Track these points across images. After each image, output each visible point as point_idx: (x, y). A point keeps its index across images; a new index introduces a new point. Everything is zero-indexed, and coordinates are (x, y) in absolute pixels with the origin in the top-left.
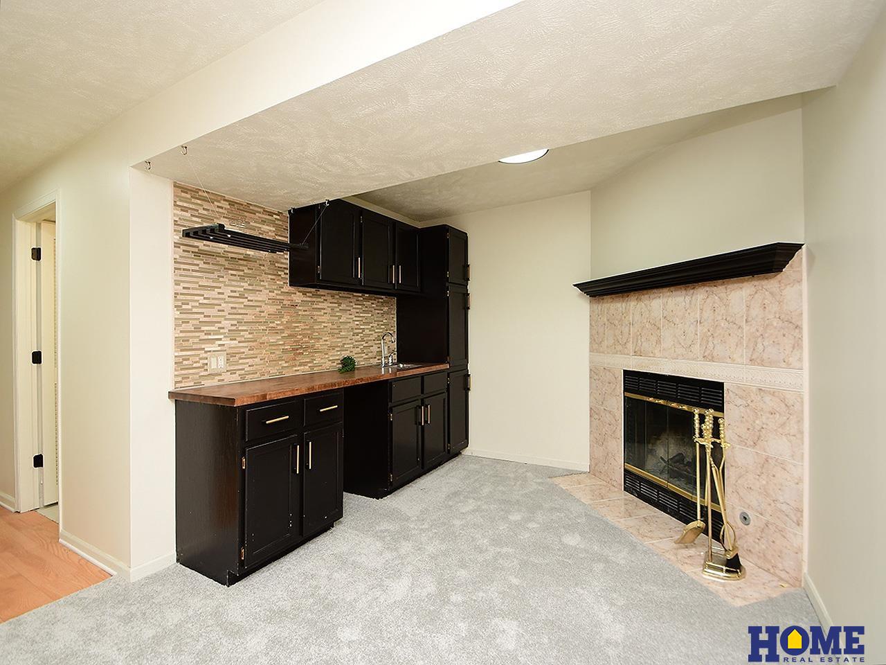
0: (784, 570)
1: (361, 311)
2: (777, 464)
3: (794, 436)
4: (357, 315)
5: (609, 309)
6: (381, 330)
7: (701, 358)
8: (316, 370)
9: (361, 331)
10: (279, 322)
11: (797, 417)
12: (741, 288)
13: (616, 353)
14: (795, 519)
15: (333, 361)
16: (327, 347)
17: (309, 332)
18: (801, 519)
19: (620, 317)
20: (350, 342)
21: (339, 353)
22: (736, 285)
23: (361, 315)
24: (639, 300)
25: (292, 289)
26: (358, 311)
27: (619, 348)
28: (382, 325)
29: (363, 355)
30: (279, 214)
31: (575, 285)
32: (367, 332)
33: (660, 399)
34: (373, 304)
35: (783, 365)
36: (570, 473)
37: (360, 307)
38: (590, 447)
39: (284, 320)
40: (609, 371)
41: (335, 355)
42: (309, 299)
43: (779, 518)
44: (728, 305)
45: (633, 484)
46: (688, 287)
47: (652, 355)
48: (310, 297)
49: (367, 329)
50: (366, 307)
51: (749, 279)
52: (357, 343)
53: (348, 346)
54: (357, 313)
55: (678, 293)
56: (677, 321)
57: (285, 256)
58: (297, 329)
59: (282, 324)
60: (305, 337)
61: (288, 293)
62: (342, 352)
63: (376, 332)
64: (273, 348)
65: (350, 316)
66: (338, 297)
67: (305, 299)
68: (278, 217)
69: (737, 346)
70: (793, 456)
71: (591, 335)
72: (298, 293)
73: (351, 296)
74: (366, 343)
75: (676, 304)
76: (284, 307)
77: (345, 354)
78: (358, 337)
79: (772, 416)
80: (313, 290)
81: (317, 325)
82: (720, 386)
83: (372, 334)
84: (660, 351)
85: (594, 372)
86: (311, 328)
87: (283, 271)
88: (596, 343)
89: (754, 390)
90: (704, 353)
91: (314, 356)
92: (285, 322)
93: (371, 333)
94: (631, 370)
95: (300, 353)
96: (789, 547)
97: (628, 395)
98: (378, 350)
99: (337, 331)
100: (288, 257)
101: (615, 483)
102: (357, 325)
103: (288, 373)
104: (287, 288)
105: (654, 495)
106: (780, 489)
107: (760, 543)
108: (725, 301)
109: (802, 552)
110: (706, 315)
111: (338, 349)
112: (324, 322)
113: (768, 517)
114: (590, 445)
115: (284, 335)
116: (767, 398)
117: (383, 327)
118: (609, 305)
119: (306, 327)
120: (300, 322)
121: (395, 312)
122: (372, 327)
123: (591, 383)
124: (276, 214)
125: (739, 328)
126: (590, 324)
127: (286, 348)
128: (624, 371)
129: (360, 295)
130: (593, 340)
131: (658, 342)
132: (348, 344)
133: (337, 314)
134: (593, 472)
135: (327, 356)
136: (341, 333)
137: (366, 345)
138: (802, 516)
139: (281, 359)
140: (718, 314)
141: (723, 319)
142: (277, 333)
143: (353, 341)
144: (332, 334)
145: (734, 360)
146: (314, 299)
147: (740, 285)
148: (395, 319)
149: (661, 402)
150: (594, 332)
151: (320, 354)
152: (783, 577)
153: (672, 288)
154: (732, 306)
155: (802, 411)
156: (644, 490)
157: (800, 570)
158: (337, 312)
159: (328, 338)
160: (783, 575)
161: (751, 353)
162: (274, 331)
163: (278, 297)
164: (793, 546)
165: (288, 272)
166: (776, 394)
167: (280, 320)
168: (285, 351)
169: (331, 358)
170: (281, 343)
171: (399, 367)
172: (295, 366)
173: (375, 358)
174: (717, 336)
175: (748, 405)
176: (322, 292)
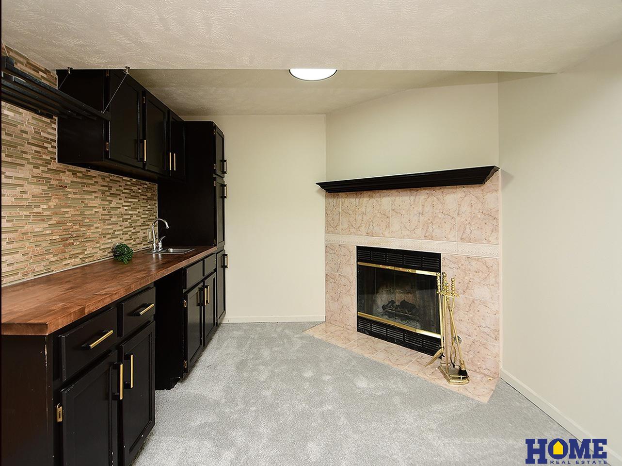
0: (486, 369)
1: (129, 196)
2: (481, 303)
3: (493, 285)
4: (126, 200)
5: (343, 203)
6: (146, 216)
7: (423, 237)
8: (88, 262)
9: (129, 217)
10: (45, 207)
11: (494, 274)
12: (454, 193)
13: (351, 234)
14: (494, 337)
15: (104, 250)
16: (98, 235)
17: (80, 218)
18: (498, 336)
19: (353, 208)
20: (120, 228)
21: (110, 241)
22: (450, 190)
23: (130, 200)
24: (371, 197)
25: (62, 166)
26: (127, 195)
27: (352, 230)
28: (146, 211)
29: (131, 241)
30: (46, 71)
31: (317, 184)
32: (135, 217)
33: (389, 266)
34: (139, 189)
35: (485, 242)
36: (315, 324)
37: (128, 191)
38: (326, 303)
39: (52, 204)
40: (344, 247)
41: (106, 244)
42: (79, 180)
43: (482, 337)
44: (444, 203)
45: (365, 326)
46: (412, 190)
47: (382, 236)
48: (79, 177)
49: (135, 214)
50: (134, 192)
51: (460, 187)
52: (126, 230)
53: (118, 233)
54: (126, 197)
55: (405, 193)
56: (404, 212)
57: (53, 126)
58: (67, 216)
59: (49, 208)
60: (75, 224)
61: (57, 171)
62: (113, 240)
63: (142, 218)
64: (39, 239)
65: (120, 201)
66: (108, 180)
67: (75, 180)
68: (45, 76)
69: (451, 230)
70: (491, 298)
71: (327, 221)
72: (67, 172)
73: (120, 180)
74: (134, 229)
75: (402, 201)
76: (51, 187)
77: (117, 242)
78: (128, 223)
79: (477, 274)
80: (84, 170)
81: (89, 210)
82: (438, 256)
83: (139, 220)
84: (389, 232)
85: (329, 249)
86: (82, 214)
87: (50, 143)
88: (331, 226)
89: (464, 258)
90: (425, 234)
91: (84, 246)
92: (53, 207)
93: (138, 218)
94: (364, 246)
95: (70, 244)
96: (489, 354)
97: (360, 263)
98: (144, 235)
99: (108, 217)
100: (56, 126)
101: (349, 327)
102: (126, 210)
103: (57, 269)
104: (55, 165)
105: (384, 331)
106: (483, 319)
107: (469, 355)
108: (442, 200)
109: (499, 356)
110: (426, 209)
111: (110, 236)
112: (95, 207)
113: (474, 337)
114: (326, 301)
115: (51, 222)
116: (474, 263)
117: (147, 212)
118: (343, 200)
119: (77, 213)
120: (69, 207)
121: (157, 198)
122: (139, 212)
123: (326, 256)
124: (42, 71)
125: (453, 218)
126: (326, 213)
127: (54, 238)
128: (357, 247)
129: (128, 179)
130: (328, 224)
131: (388, 226)
132: (118, 230)
133: (108, 198)
134: (328, 321)
135: (98, 245)
136: (112, 220)
137: (134, 231)
138: (498, 334)
139: (48, 252)
140: (436, 209)
141: (440, 212)
142: (44, 220)
143: (123, 227)
144: (104, 220)
145: (449, 239)
146: (85, 181)
147: (454, 190)
148: (157, 205)
149: (389, 267)
150: (330, 219)
151: (91, 243)
152: (486, 373)
153: (399, 190)
154: (447, 205)
155: (498, 270)
156: (375, 329)
157: (498, 367)
158: (108, 196)
159: (99, 225)
160: (486, 372)
161: (461, 234)
162: (40, 218)
163: (44, 175)
164: (493, 353)
165: (56, 144)
166: (480, 260)
167: (46, 204)
168: (52, 242)
169: (102, 247)
170: (48, 232)
171: (168, 251)
172: (65, 259)
173: (141, 243)
174: (435, 223)
175: (460, 268)
176: (93, 173)
